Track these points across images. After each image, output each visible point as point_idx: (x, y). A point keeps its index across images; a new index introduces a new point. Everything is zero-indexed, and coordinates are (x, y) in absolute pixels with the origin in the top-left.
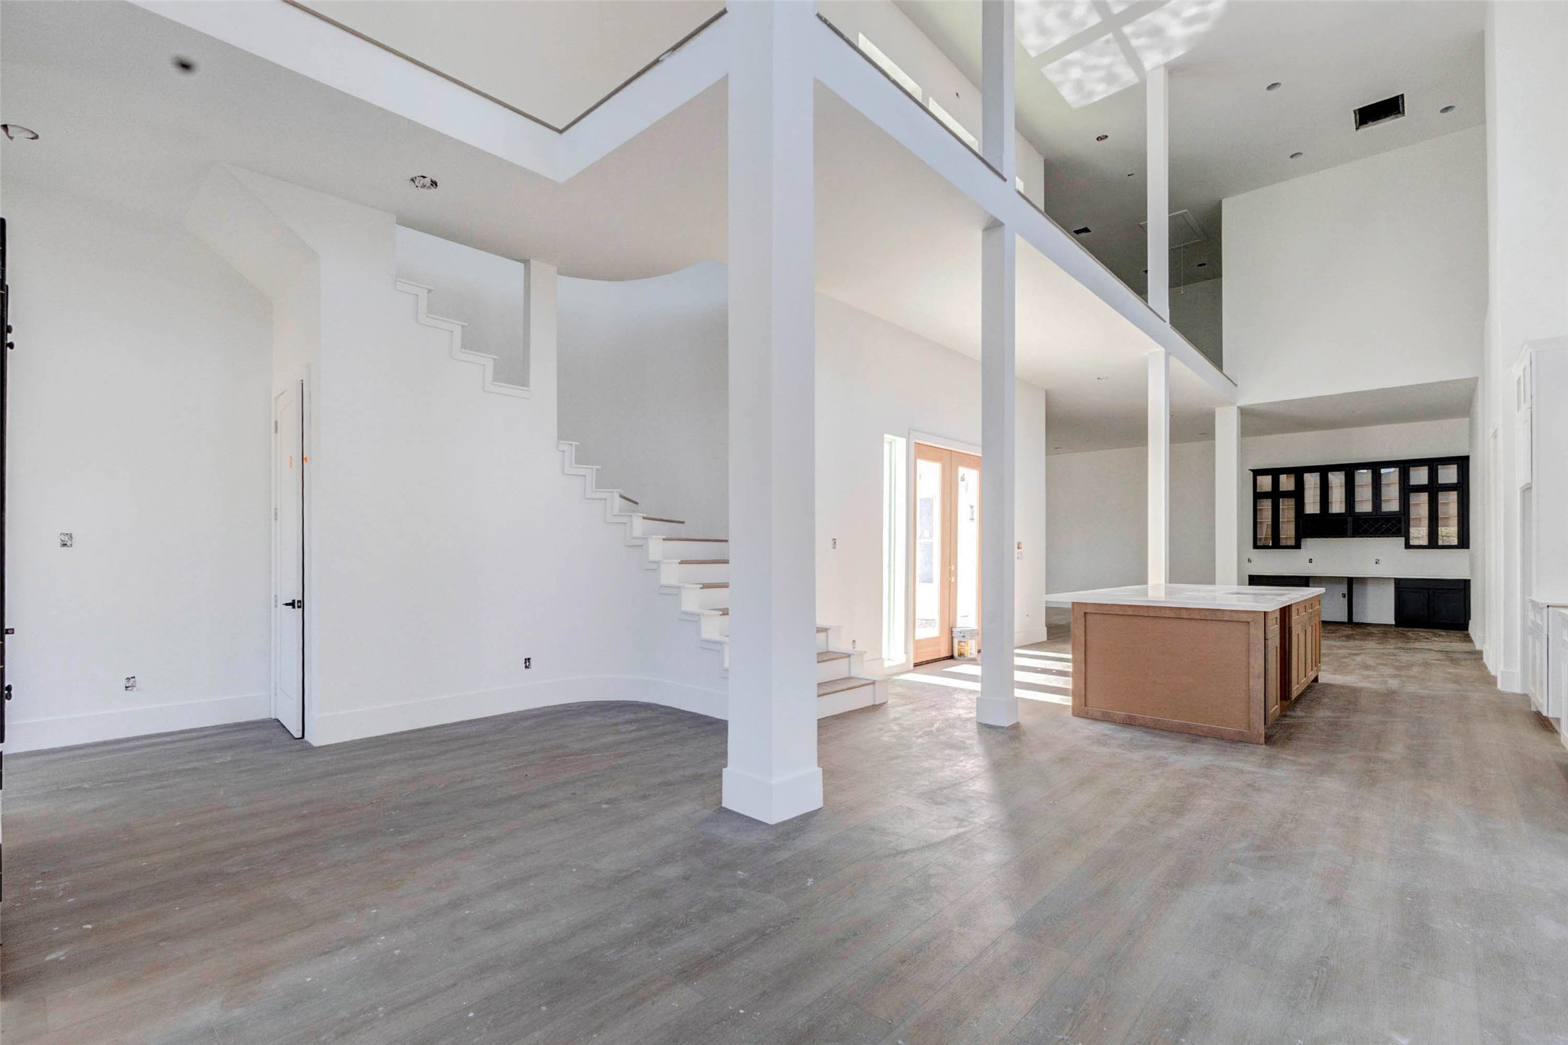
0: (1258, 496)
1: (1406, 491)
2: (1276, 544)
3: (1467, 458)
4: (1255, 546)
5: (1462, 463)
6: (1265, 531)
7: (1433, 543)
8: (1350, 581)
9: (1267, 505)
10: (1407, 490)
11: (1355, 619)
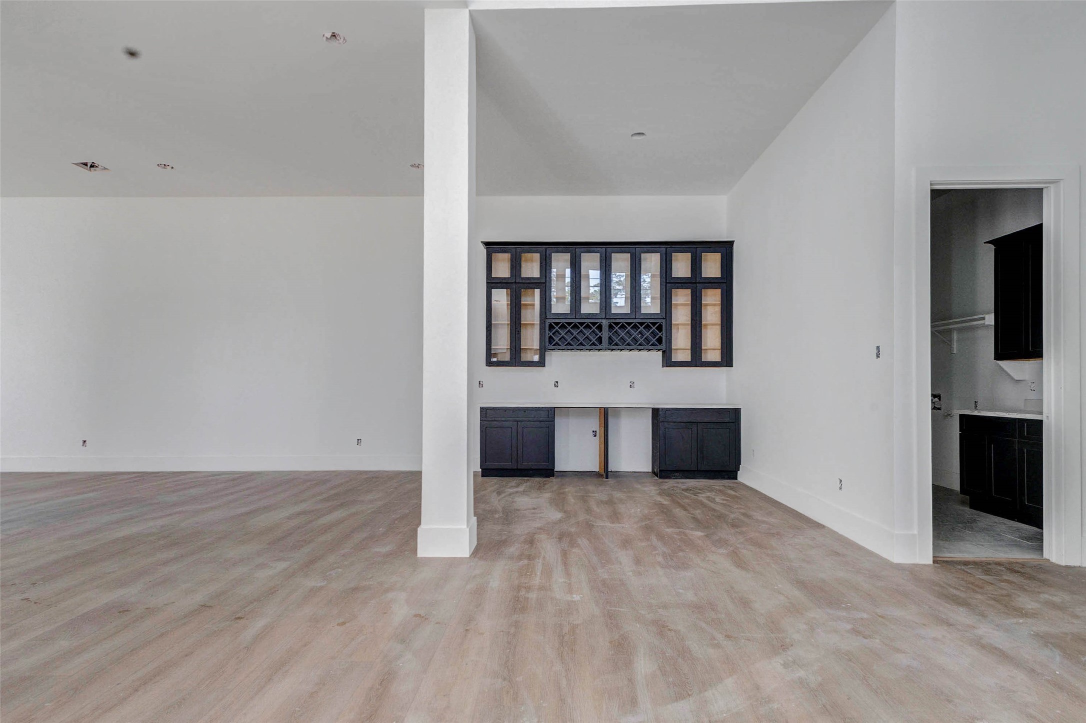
0: (493, 283)
1: (668, 285)
2: (516, 359)
3: (731, 243)
4: (489, 363)
5: (725, 249)
6: (502, 342)
7: (697, 360)
8: (605, 414)
9: (501, 298)
10: (669, 283)
11: (612, 468)
